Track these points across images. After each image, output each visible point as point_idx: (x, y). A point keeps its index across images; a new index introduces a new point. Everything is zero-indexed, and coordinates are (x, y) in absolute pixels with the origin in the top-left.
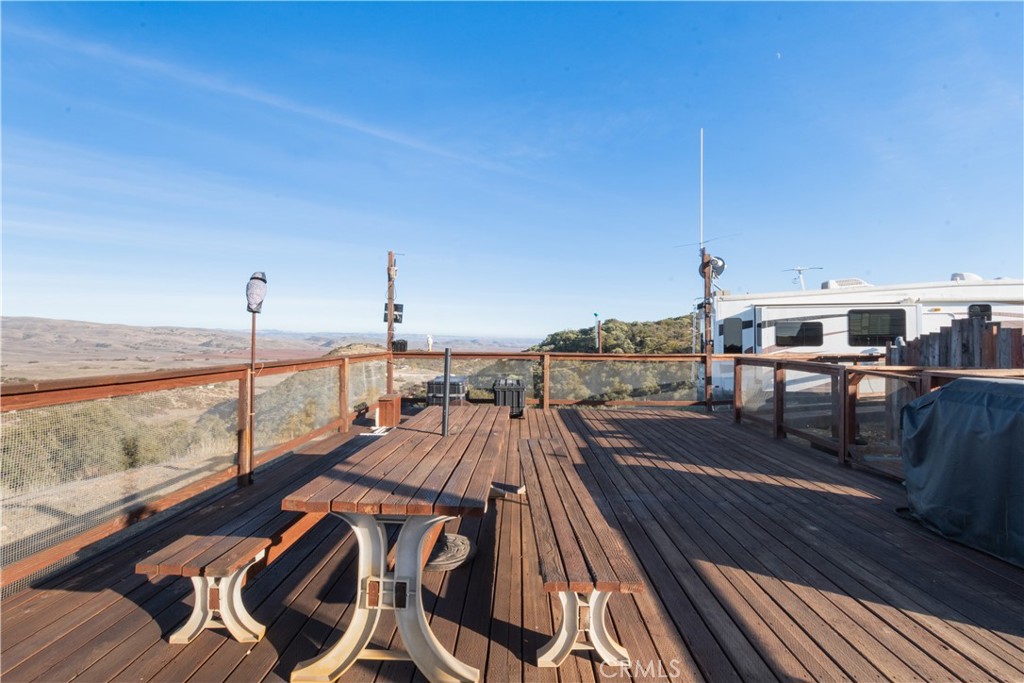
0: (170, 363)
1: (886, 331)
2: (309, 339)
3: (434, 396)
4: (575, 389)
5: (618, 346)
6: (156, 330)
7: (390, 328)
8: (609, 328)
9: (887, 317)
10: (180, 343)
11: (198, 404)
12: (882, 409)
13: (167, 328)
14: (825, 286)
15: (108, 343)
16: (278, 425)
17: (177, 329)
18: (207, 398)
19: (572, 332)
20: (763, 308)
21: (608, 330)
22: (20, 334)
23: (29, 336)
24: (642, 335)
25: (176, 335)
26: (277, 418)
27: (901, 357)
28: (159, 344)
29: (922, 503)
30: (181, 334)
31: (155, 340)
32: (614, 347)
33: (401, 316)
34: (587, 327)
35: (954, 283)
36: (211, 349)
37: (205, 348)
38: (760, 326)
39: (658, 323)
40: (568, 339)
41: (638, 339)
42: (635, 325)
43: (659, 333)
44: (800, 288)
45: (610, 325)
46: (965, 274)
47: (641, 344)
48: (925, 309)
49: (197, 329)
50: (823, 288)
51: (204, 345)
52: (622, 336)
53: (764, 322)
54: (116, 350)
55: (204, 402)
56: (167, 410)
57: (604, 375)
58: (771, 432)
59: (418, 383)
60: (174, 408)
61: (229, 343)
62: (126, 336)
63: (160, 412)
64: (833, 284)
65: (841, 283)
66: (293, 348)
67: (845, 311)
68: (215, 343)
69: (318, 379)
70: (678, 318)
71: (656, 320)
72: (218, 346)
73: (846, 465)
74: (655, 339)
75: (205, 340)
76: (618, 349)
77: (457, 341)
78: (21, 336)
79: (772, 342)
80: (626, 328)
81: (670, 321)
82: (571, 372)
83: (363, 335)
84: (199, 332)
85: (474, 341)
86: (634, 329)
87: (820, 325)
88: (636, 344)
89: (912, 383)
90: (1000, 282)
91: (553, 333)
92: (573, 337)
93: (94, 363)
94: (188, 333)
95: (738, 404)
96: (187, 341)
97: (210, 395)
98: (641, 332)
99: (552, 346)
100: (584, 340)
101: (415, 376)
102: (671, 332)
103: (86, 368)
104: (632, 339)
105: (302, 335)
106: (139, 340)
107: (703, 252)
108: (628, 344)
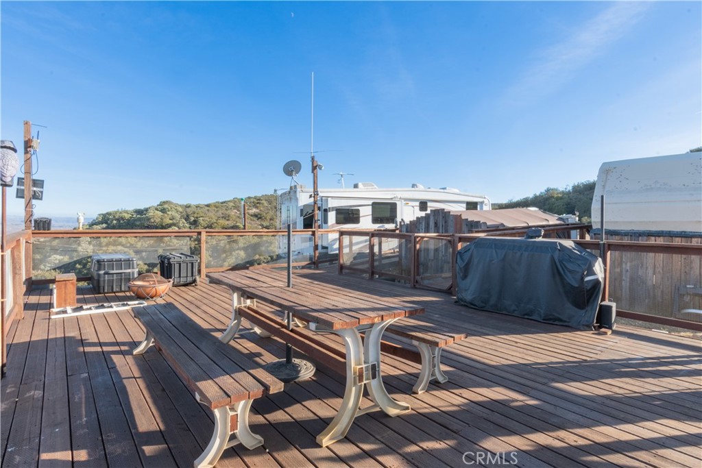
1: (388, 215)
3: (106, 273)
5: (174, 224)
7: (28, 205)
8: (164, 209)
9: (389, 207)
12: (397, 259)
14: (356, 186)
19: (126, 212)
20: (329, 199)
21: (163, 211)
24: (195, 215)
27: (407, 229)
29: (468, 296)
32: (169, 226)
33: (42, 192)
34: (142, 208)
35: (413, 189)
38: (326, 211)
39: (208, 206)
40: (122, 218)
41: (192, 219)
42: (188, 206)
43: (210, 214)
44: (341, 187)
45: (166, 206)
46: (418, 185)
47: (195, 223)
48: (404, 202)
50: (354, 187)
52: (178, 216)
53: (330, 208)
58: (366, 276)
64: (360, 185)
65: (364, 185)
67: (370, 202)
70: (224, 202)
71: (206, 204)
73: (414, 287)
74: (207, 219)
76: (173, 227)
79: (334, 222)
80: (181, 210)
81: (217, 204)
86: (188, 210)
87: (358, 210)
88: (191, 223)
89: (450, 241)
90: (429, 190)
91: (104, 212)
92: (127, 216)
95: (341, 261)
98: (194, 213)
99: (104, 225)
100: (139, 219)
102: (220, 213)
104: (187, 218)
107: (313, 159)
108: (183, 222)
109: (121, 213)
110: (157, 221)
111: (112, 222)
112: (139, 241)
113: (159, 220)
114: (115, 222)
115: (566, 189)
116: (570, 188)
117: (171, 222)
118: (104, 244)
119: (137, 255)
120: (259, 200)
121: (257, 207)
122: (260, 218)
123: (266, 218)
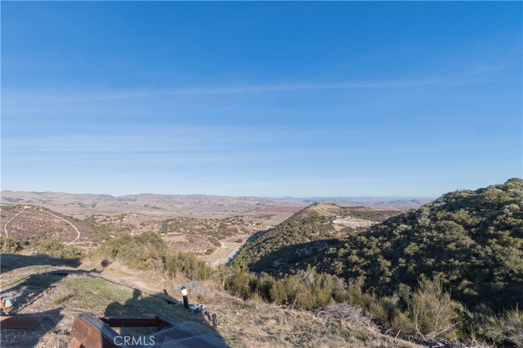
0: (243, 213)
2: (304, 201)
4: (457, 239)
6: (240, 198)
10: (248, 204)
11: (248, 232)
13: (243, 197)
15: (224, 204)
16: (273, 246)
17: (247, 197)
18: (252, 230)
21: (505, 188)
22: (198, 201)
23: (200, 202)
25: (246, 200)
26: (274, 242)
28: (240, 204)
30: (248, 200)
31: (239, 203)
36: (260, 206)
37: (257, 206)
40: (461, 197)
49: (255, 197)
51: (257, 204)
54: (225, 207)
55: (251, 232)
56: (237, 234)
57: (492, 228)
59: (354, 227)
60: (239, 234)
61: (267, 204)
62: (229, 201)
63: (234, 235)
66: (296, 206)
68: (261, 203)
69: (297, 223)
72: (263, 205)
75: (258, 202)
77: (399, 201)
78: (198, 202)
82: (456, 224)
83: (335, 198)
84: (256, 199)
85: (413, 201)
91: (447, 192)
92: (466, 195)
93: (218, 212)
94: (251, 199)
96: (251, 203)
97: (254, 228)
99: (444, 203)
100: (476, 198)
101: (352, 223)
103: (214, 214)
105: (302, 199)
106: (234, 203)
109: (460, 192)
111: (451, 200)
112: (471, 217)
114: (453, 200)
117: (511, 199)
118: (439, 218)
119: (466, 230)
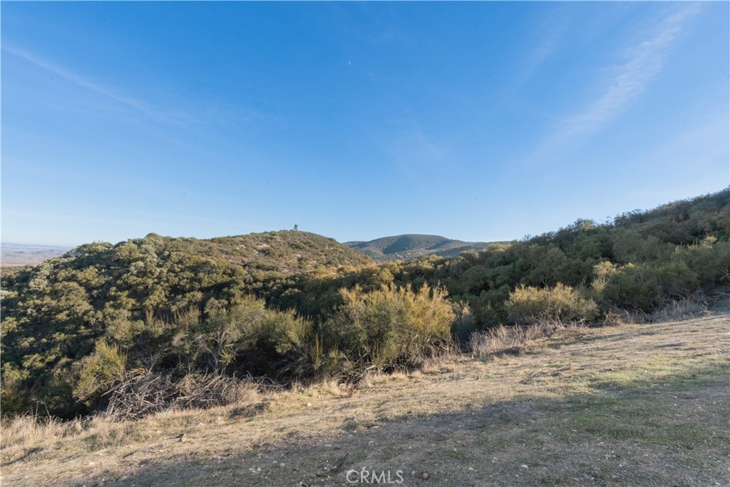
4: (73, 306)
57: (114, 289)
80: (161, 243)
82: (78, 286)
86: (170, 243)
92: (100, 249)
109: (97, 245)
110: (124, 255)
111: (84, 254)
112: (98, 277)
113: (127, 253)
114: (87, 254)
115: (607, 222)
116: (612, 221)
117: (140, 255)
118: (60, 279)
119: (87, 293)
120: (274, 235)
121: (268, 243)
122: (268, 254)
123: (274, 254)
